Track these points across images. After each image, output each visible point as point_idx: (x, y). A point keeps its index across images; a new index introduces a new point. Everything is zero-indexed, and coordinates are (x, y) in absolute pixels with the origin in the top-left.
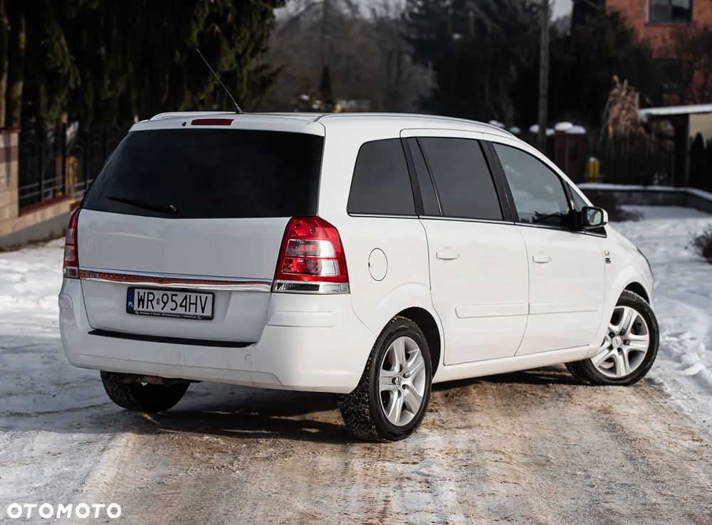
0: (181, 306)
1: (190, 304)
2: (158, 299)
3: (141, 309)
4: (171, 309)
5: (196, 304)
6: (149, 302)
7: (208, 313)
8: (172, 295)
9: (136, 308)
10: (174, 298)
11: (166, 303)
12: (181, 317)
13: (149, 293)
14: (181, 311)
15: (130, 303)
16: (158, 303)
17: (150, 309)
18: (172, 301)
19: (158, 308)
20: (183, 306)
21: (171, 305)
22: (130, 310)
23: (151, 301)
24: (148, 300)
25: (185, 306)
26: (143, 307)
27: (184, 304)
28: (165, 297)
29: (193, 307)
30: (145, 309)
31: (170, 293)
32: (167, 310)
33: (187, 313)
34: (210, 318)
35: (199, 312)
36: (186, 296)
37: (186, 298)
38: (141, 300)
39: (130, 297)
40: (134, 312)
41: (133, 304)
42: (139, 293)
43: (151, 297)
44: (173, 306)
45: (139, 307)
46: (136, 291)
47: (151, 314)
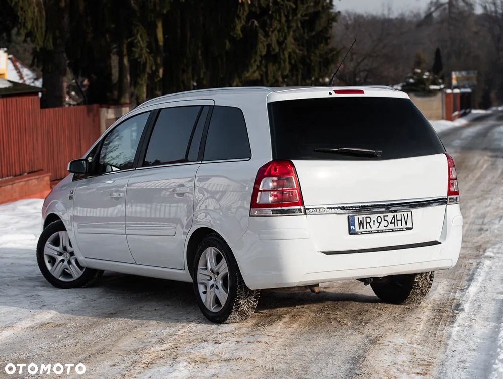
0: (391, 223)
1: (397, 220)
2: (374, 221)
3: (361, 230)
4: (385, 226)
5: (401, 220)
6: (368, 224)
7: (410, 225)
8: (384, 216)
9: (357, 229)
10: (386, 218)
11: (380, 223)
12: (393, 231)
13: (366, 217)
14: (391, 226)
15: (352, 227)
16: (374, 224)
17: (369, 229)
18: (385, 220)
19: (375, 227)
21: (384, 223)
22: (352, 232)
23: (369, 223)
24: (367, 223)
25: (394, 223)
26: (363, 228)
27: (393, 221)
28: (379, 218)
29: (399, 222)
30: (365, 229)
31: (382, 215)
32: (382, 227)
33: (396, 227)
34: (411, 229)
35: (404, 226)
36: (394, 215)
37: (394, 217)
38: (361, 224)
39: (350, 222)
40: (356, 233)
41: (354, 227)
42: (358, 218)
43: (368, 220)
44: (386, 223)
45: (360, 229)
46: (356, 217)
47: (370, 232)
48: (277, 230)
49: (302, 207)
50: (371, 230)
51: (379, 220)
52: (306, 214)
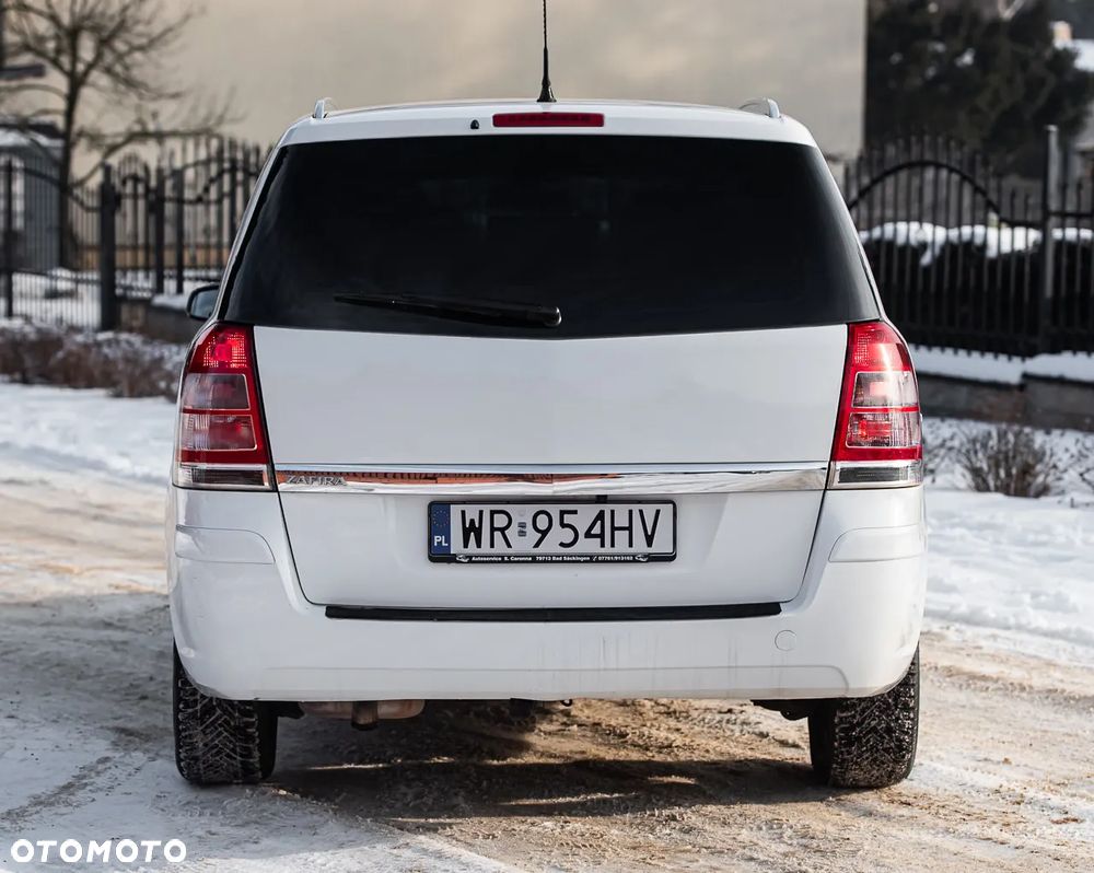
0: (588, 535)
1: (614, 529)
2: (522, 525)
3: (472, 549)
4: (562, 545)
5: (630, 529)
6: (498, 534)
7: (662, 545)
8: (562, 514)
9: (456, 546)
10: (568, 519)
11: (544, 533)
12: (592, 559)
13: (493, 513)
14: (588, 546)
15: (437, 539)
16: (522, 534)
17: (500, 547)
18: (563, 525)
19: (523, 544)
20: (595, 536)
21: (559, 535)
22: (439, 555)
23: (502, 530)
24: (493, 529)
25: (601, 536)
26: (479, 546)
27: (596, 530)
29: (621, 537)
30: (485, 548)
31: (554, 510)
32: (551, 545)
33: (608, 549)
34: (669, 558)
35: (640, 546)
36: (602, 513)
37: (601, 516)
38: (471, 531)
39: (436, 524)
40: (451, 559)
41: (448, 540)
42: (463, 513)
43: (500, 521)
44: (568, 536)
45: (466, 546)
46: (455, 511)
47: (504, 560)
49: (263, 467)
50: (509, 551)
51: (542, 522)
52: (275, 489)
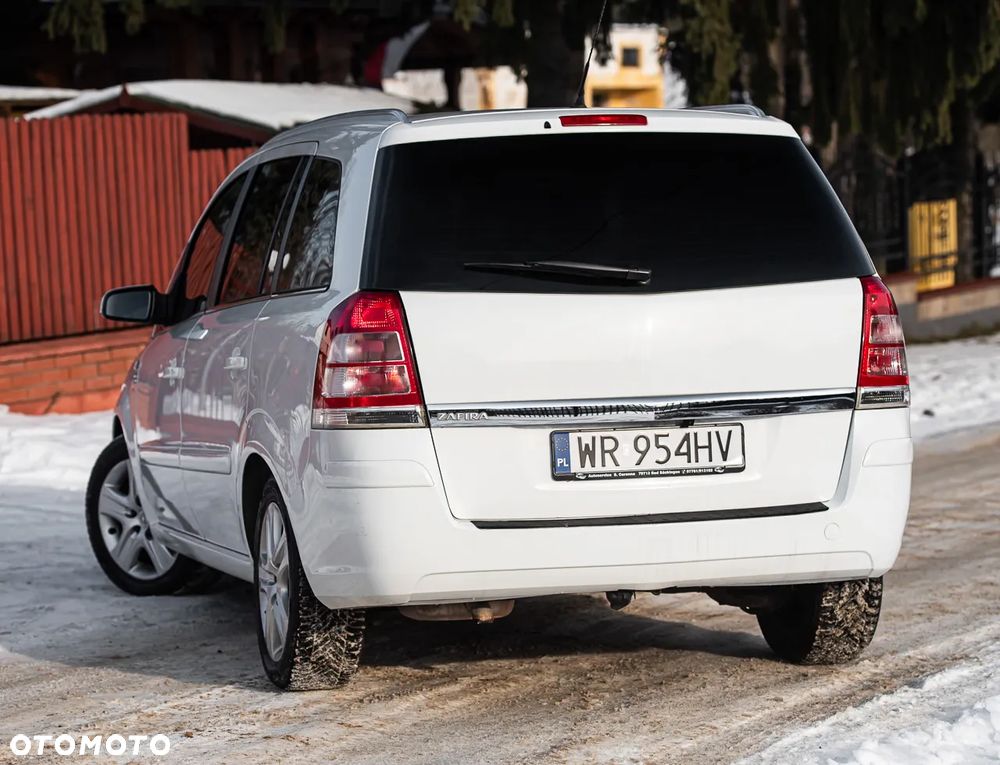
0: (678, 453)
1: (697, 447)
2: (626, 447)
3: (588, 468)
4: (659, 462)
5: (709, 447)
6: (607, 455)
7: (735, 460)
8: (657, 437)
9: (575, 467)
10: (662, 441)
11: (644, 454)
12: (682, 473)
13: (603, 439)
14: (679, 462)
15: (559, 461)
16: (626, 454)
17: (610, 466)
18: (658, 446)
19: (628, 463)
20: (684, 454)
21: (655, 454)
22: (561, 475)
23: (611, 452)
24: (604, 452)
25: (688, 454)
26: (593, 466)
27: (684, 449)
28: (642, 444)
29: (703, 453)
30: (598, 468)
31: (650, 433)
32: (649, 464)
33: (693, 464)
34: (740, 469)
35: (718, 460)
36: (688, 435)
37: (687, 437)
38: (587, 453)
39: (557, 449)
40: (573, 477)
41: (568, 462)
42: (579, 439)
43: (609, 445)
44: (662, 455)
45: (583, 466)
46: (573, 437)
47: (613, 476)
48: (356, 464)
49: (418, 409)
50: (614, 468)
52: (428, 425)
